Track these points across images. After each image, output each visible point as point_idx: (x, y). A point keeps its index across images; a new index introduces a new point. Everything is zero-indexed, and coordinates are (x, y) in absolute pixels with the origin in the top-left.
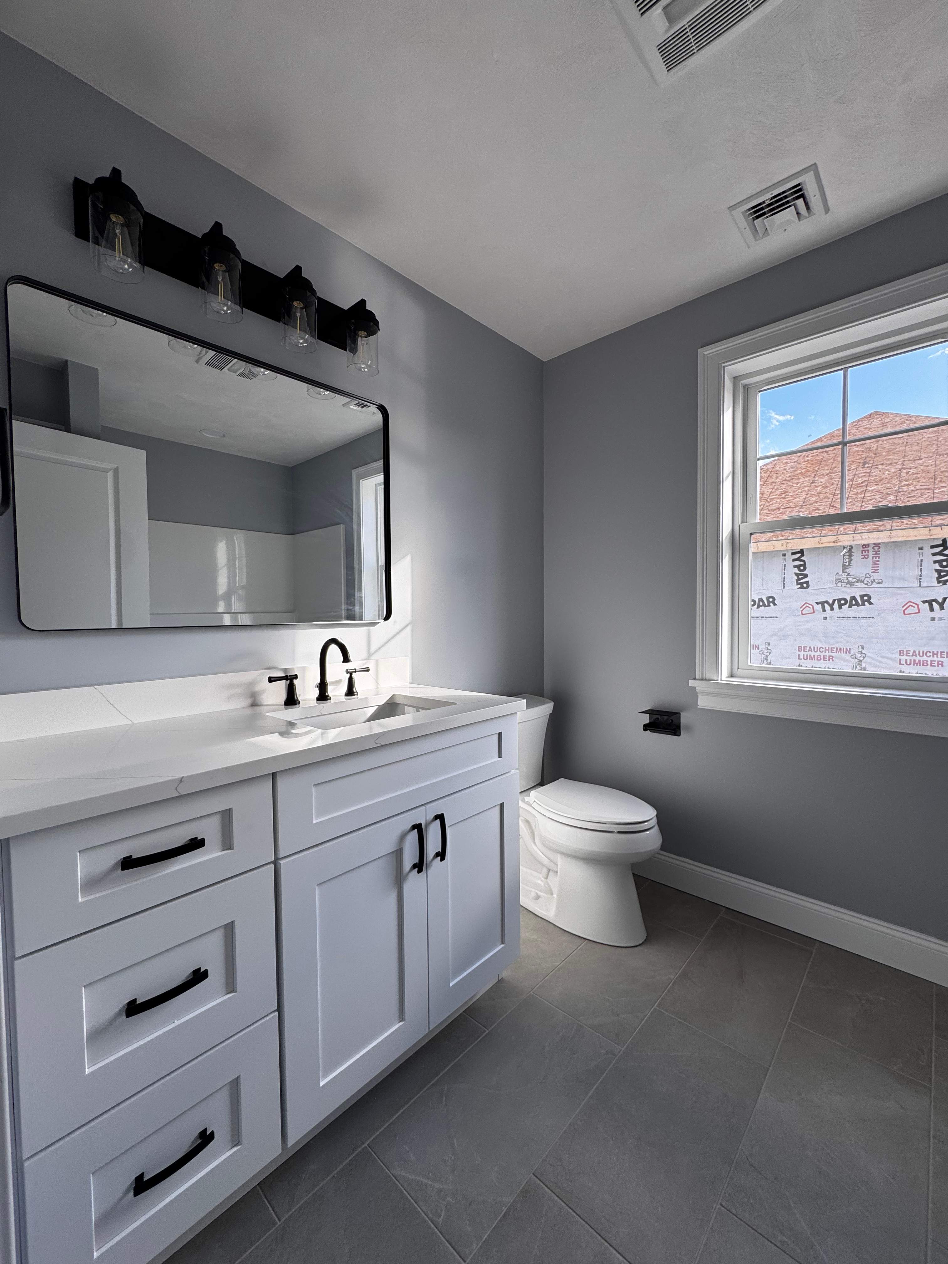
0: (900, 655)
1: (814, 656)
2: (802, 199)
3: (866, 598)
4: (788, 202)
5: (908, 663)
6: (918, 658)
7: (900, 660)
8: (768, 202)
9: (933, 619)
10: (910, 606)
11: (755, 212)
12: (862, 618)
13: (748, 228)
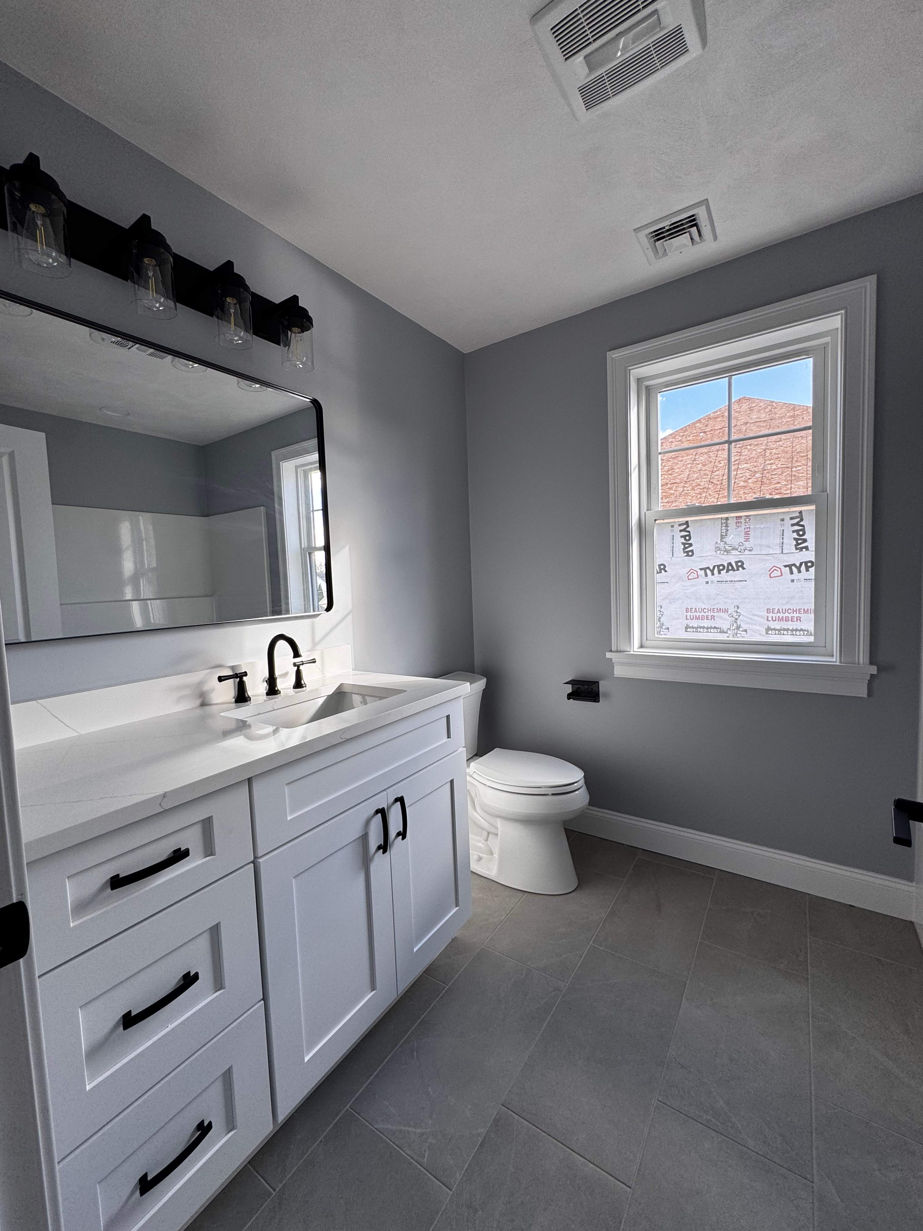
0: (768, 613)
1: (699, 616)
2: (695, 228)
3: (740, 564)
4: (684, 229)
5: (774, 619)
6: (781, 615)
7: (768, 617)
8: (667, 228)
9: (793, 581)
10: (775, 570)
11: (657, 235)
12: (737, 581)
13: (650, 249)
